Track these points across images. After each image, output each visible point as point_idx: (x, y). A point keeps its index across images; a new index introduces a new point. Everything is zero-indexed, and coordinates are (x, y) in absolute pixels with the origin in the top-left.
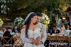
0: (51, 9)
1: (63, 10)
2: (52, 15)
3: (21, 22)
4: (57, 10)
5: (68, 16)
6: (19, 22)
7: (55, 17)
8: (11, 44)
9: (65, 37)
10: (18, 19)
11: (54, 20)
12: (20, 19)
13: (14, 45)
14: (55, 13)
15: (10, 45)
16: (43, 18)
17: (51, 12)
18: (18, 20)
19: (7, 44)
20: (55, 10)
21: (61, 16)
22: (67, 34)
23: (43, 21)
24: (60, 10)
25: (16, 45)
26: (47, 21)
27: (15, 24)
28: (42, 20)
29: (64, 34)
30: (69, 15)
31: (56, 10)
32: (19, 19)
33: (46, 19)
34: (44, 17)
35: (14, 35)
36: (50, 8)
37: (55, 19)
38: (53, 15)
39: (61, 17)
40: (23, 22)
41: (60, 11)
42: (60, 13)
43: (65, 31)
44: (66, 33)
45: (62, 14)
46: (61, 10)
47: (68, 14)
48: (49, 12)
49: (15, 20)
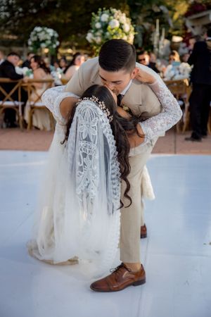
0: (141, 7)
1: (175, 11)
2: (143, 26)
3: (49, 42)
4: (159, 10)
5: (189, 31)
6: (44, 41)
7: (152, 32)
8: (18, 101)
9: (176, 82)
10: (41, 32)
11: (148, 44)
12: (46, 33)
13: (28, 103)
14: (151, 20)
15: (17, 103)
16: (115, 23)
17: (140, 18)
18: (42, 36)
19: (8, 100)
20: (152, 11)
21: (170, 31)
22: (183, 74)
23: (115, 34)
24: (166, 11)
25: (32, 103)
26: (127, 34)
27: (31, 46)
28: (112, 29)
29: (175, 75)
30: (193, 27)
31: (156, 9)
32: (43, 30)
33: (123, 27)
34: (118, 20)
35: (28, 74)
36: (137, 4)
37: (151, 39)
38: (147, 25)
39: (169, 34)
40: (55, 43)
41: (167, 14)
42: (165, 20)
43: (177, 66)
44: (180, 74)
45: (171, 25)
46: (170, 13)
47: (189, 24)
48: (134, 17)
49: (33, 33)
